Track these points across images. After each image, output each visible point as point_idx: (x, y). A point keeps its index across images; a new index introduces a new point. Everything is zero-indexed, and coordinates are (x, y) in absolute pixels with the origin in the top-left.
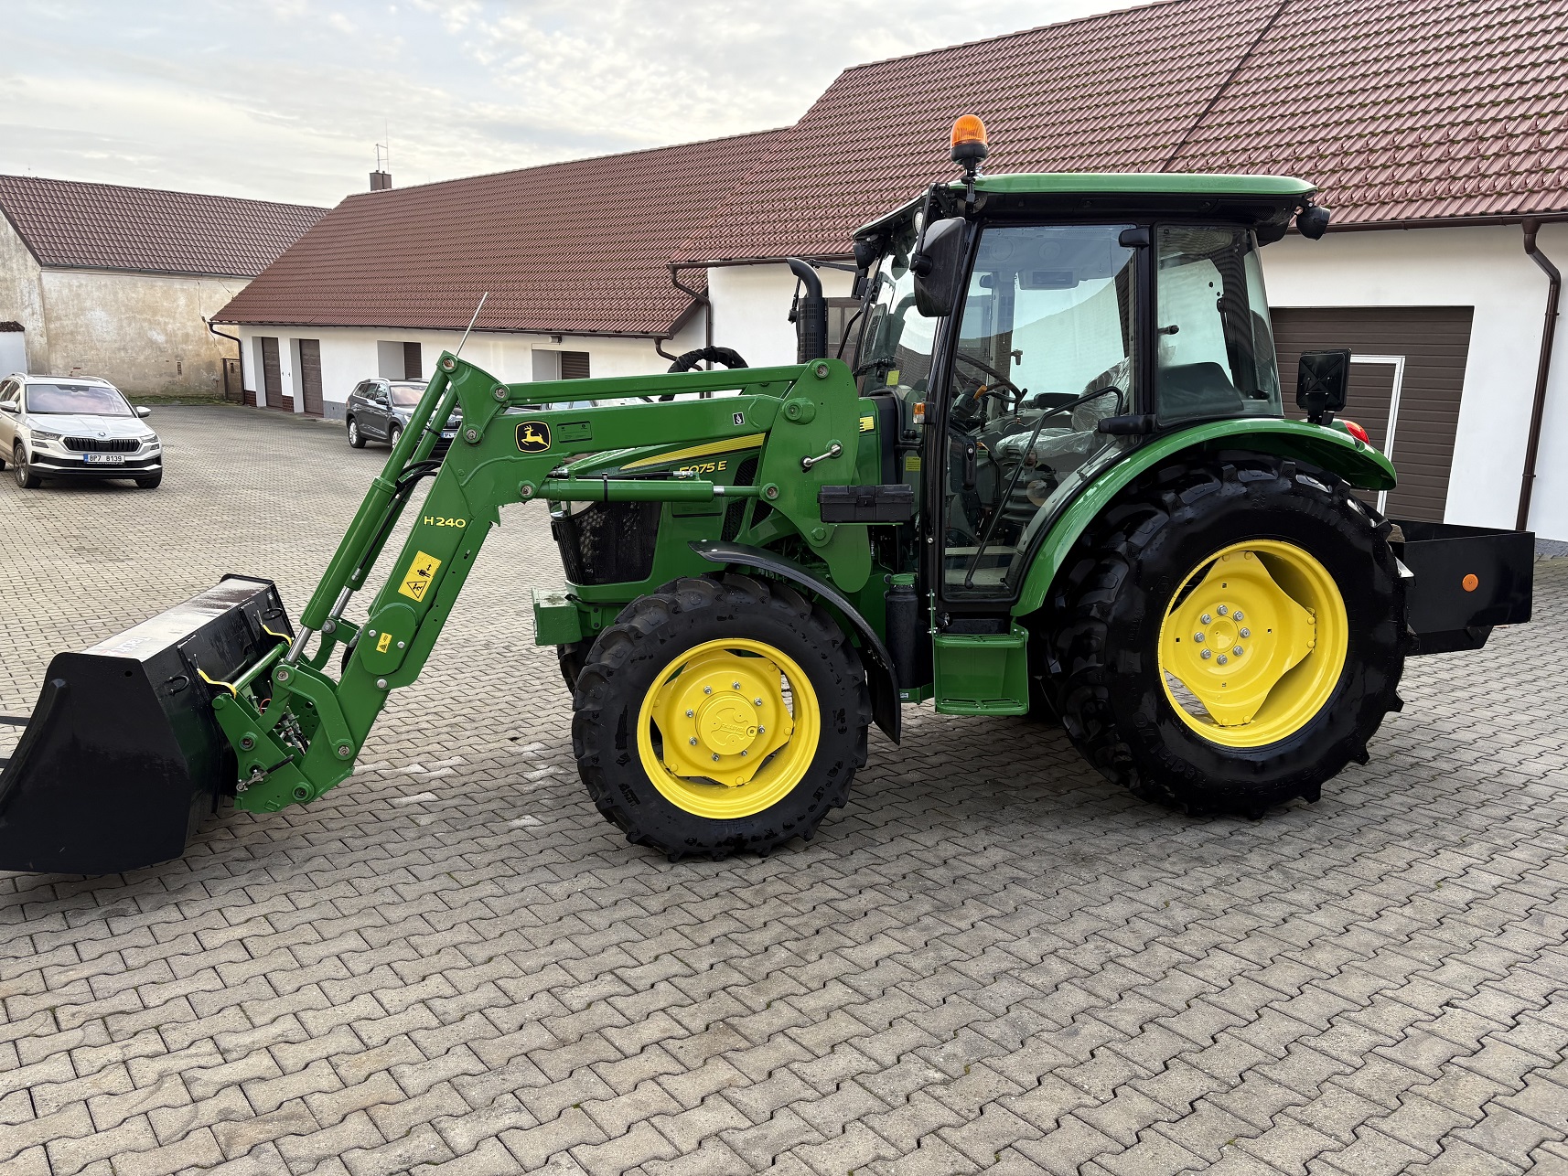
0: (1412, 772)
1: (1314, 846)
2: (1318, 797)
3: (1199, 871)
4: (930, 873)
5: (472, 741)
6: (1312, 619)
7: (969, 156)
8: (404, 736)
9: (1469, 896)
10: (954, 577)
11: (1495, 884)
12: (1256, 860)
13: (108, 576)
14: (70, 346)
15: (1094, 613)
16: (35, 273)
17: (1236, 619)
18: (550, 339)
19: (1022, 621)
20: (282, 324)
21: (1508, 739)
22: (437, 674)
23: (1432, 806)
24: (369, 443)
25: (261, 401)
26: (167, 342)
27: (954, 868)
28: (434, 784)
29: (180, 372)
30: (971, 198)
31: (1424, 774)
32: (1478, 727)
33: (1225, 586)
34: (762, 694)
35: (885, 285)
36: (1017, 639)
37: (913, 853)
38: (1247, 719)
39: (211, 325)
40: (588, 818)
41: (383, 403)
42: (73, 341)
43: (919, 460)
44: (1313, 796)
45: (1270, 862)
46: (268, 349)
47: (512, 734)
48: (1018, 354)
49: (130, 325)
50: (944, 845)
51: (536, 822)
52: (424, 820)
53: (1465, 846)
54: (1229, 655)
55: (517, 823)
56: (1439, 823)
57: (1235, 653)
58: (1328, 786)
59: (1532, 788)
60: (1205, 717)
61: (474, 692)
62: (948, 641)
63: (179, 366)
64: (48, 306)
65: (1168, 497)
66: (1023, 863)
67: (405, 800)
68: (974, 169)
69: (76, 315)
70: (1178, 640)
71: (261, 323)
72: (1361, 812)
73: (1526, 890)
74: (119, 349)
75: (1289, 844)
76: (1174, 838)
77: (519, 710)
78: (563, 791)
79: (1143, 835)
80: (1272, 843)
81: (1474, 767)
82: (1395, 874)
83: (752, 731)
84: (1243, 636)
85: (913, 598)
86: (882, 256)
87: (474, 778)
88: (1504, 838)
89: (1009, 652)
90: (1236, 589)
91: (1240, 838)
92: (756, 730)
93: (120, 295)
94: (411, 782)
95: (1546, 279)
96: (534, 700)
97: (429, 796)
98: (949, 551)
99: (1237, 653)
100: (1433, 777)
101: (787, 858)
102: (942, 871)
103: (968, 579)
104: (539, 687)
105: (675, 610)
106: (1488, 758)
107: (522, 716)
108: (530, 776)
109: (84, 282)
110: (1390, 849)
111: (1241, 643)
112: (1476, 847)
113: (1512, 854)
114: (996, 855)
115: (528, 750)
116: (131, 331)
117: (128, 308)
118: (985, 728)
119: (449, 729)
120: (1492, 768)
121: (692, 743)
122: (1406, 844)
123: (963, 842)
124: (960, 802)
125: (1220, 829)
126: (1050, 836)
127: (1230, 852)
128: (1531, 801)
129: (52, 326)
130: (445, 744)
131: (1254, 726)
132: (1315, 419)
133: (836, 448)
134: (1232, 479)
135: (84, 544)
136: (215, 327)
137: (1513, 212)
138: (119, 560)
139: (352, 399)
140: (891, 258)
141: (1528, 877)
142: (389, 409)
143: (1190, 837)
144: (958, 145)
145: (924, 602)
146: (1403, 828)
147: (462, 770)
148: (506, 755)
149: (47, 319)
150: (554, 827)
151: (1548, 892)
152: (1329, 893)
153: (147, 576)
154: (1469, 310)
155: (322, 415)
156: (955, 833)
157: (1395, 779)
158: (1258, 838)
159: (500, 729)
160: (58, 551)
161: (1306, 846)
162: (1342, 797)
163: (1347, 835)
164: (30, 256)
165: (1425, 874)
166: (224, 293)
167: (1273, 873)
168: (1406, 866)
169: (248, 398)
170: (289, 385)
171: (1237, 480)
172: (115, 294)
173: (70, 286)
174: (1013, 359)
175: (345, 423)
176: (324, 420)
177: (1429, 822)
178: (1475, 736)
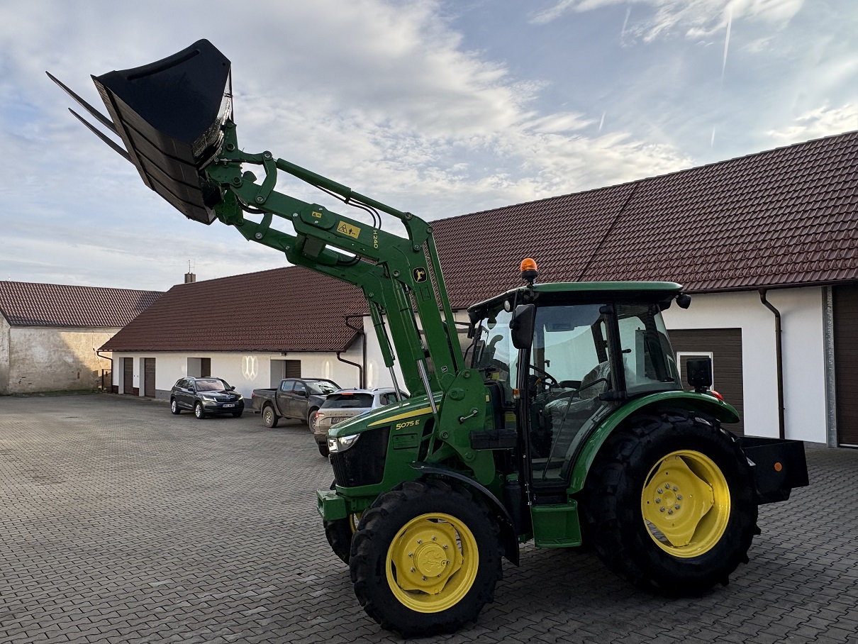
0: (767, 566)
1: (732, 609)
2: (728, 583)
3: (679, 627)
4: (542, 637)
5: (277, 576)
6: (711, 489)
7: (530, 276)
8: (239, 576)
9: (815, 632)
10: (537, 475)
11: (826, 624)
12: (706, 620)
13: (54, 492)
14: (21, 366)
15: (609, 490)
16: (7, 329)
17: (674, 490)
18: (281, 354)
19: (573, 496)
20: (136, 351)
21: (810, 547)
22: (248, 539)
23: (782, 584)
24: (182, 411)
25: (121, 391)
26: (73, 362)
27: (554, 634)
28: (263, 602)
29: (79, 378)
30: (532, 294)
31: (774, 567)
32: (792, 541)
33: (667, 473)
34: (446, 542)
35: (483, 332)
36: (572, 506)
37: (531, 626)
38: (687, 542)
39: (98, 352)
40: (352, 617)
41: (192, 390)
42: (23, 364)
43: (514, 416)
44: (725, 582)
45: (713, 620)
46: (127, 364)
47: (298, 571)
48: (548, 362)
49: (54, 354)
50: (546, 621)
51: (323, 620)
52: (264, 622)
53: (805, 605)
54: (673, 509)
55: (314, 622)
56: (789, 593)
57: (676, 508)
58: (732, 577)
59: (828, 572)
60: (668, 543)
61: (271, 548)
62: (538, 509)
63: (79, 374)
64: (12, 346)
65: (638, 431)
66: (589, 628)
67: (250, 612)
68: (532, 281)
69: (27, 350)
70: (648, 502)
71: (126, 351)
72: (749, 590)
73: (842, 626)
74: (48, 367)
75: (719, 609)
76: (661, 610)
77: (298, 557)
78: (334, 603)
79: (645, 609)
80: (711, 609)
81: (796, 562)
82: (776, 622)
83: (444, 563)
84: (679, 499)
85: (518, 487)
86: (482, 319)
87: (284, 597)
88: (822, 599)
89: (568, 513)
90: (672, 475)
91: (694, 607)
92: (446, 562)
93: (51, 338)
94: (250, 601)
95: (773, 315)
96: (304, 552)
97: (262, 609)
98: (534, 461)
99: (678, 508)
100: (778, 569)
101: (465, 634)
102: (548, 635)
103: (544, 476)
104: (305, 544)
105: (404, 498)
106: (802, 557)
107: (300, 561)
108: (314, 595)
109: (32, 333)
110: (769, 609)
111: (678, 503)
112: (810, 605)
113: (829, 608)
114: (574, 625)
115: (309, 579)
116: (55, 357)
117: (55, 345)
118: (548, 555)
119: (262, 570)
120: (806, 562)
121: (412, 571)
122: (776, 605)
123: (555, 618)
124: (547, 597)
125: (683, 604)
126: (598, 612)
127: (691, 616)
128: (830, 579)
129: (13, 356)
130: (263, 578)
131: (692, 546)
132: (698, 391)
133: (475, 412)
134: (666, 421)
135: (38, 474)
136: (99, 353)
137: (753, 285)
138: (58, 482)
139: (174, 389)
140: (486, 319)
141: (841, 620)
142: (195, 393)
143: (669, 609)
144: (525, 271)
145: (524, 489)
146: (773, 597)
147: (277, 593)
148: (298, 583)
149: (11, 353)
150: (335, 623)
151: (853, 627)
152: (746, 635)
153: (75, 491)
154: (740, 329)
155: (154, 397)
156: (549, 614)
157: (760, 571)
158: (703, 607)
159: (290, 568)
160: (24, 479)
161: (728, 610)
162: (737, 582)
163: (746, 603)
164: (5, 321)
165: (790, 621)
166: (106, 336)
167: (716, 626)
168: (780, 618)
169: (114, 389)
170: (137, 383)
171: (668, 422)
172: (49, 338)
173: (25, 335)
174: (546, 364)
175: (169, 401)
176: (156, 400)
177: (784, 593)
178: (792, 545)
